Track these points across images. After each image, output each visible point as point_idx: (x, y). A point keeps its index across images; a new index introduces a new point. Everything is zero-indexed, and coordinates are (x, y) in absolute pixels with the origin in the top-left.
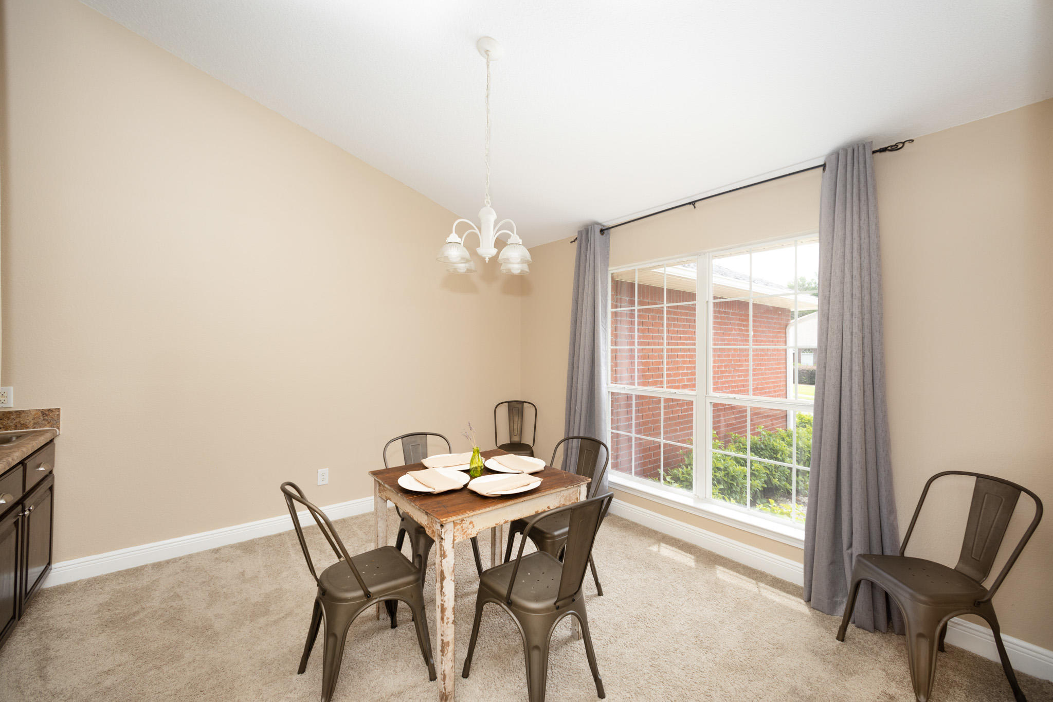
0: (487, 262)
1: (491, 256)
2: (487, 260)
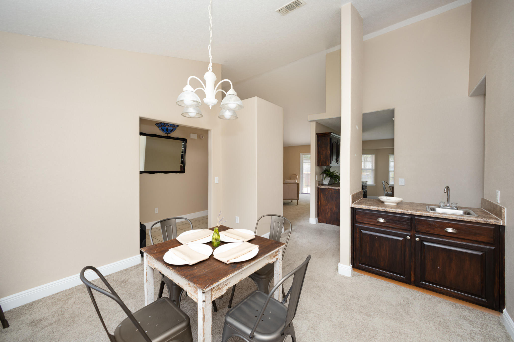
2: (211, 107)
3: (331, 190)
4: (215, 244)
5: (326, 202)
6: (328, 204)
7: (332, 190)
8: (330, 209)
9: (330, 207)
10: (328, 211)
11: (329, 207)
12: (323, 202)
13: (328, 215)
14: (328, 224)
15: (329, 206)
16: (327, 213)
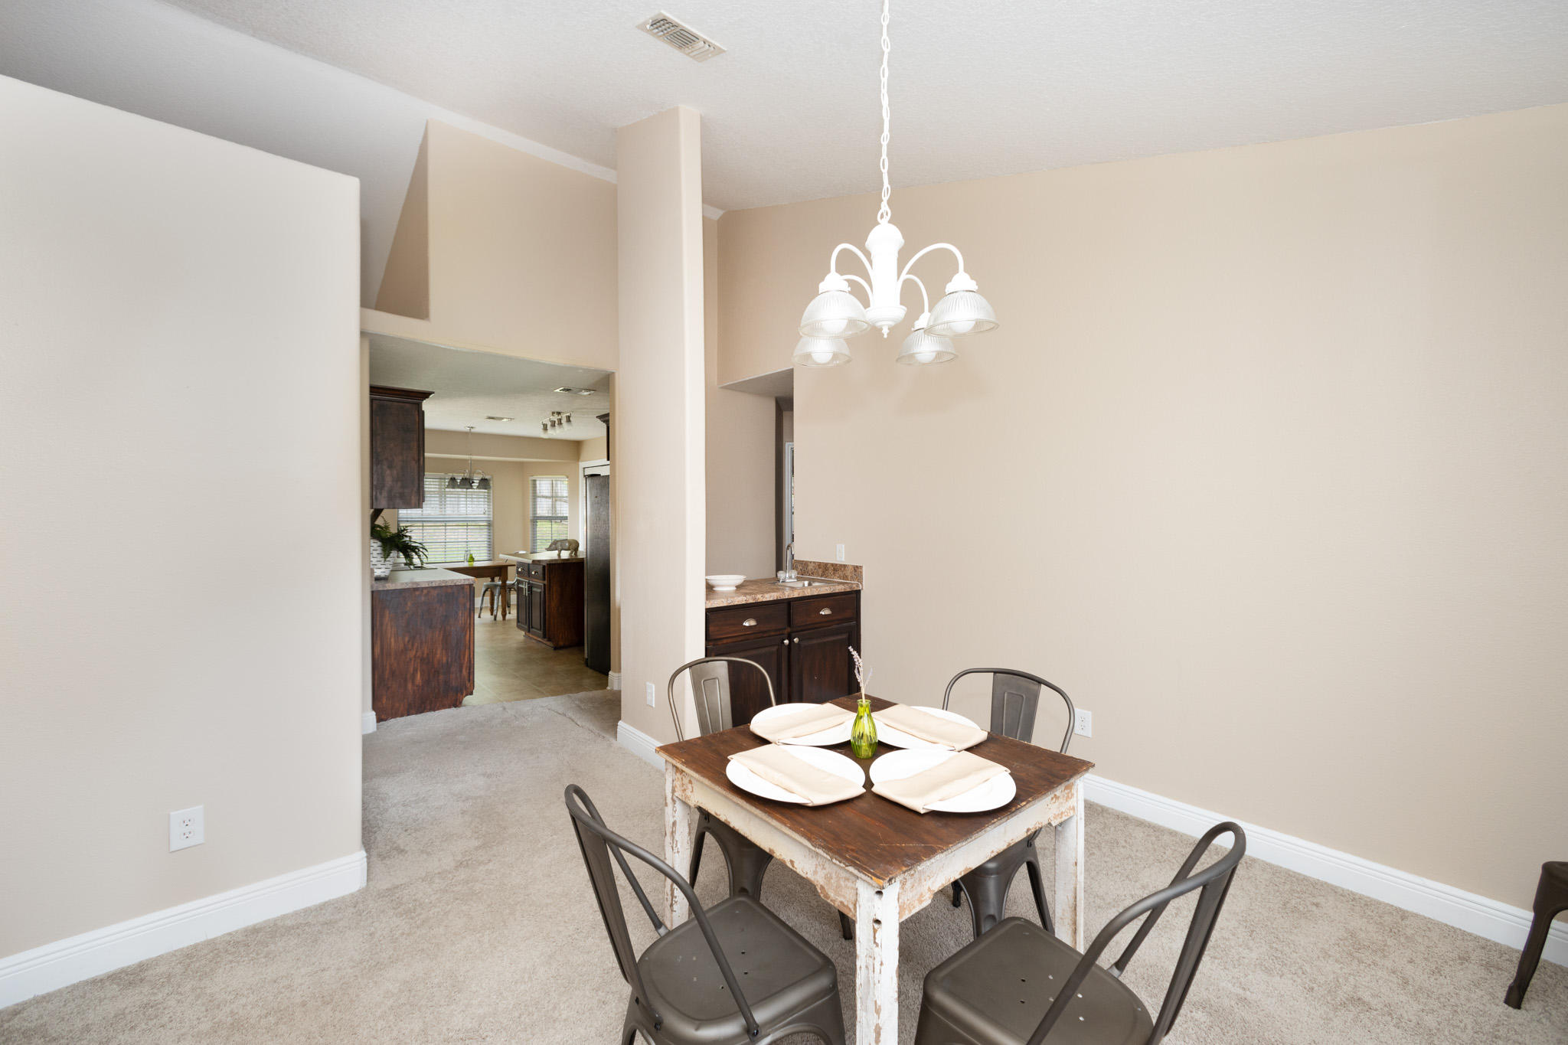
0: (885, 336)
1: (892, 323)
2: (885, 331)
3: (425, 591)
4: (865, 750)
5: (407, 639)
6: (413, 645)
7: (429, 592)
8: (422, 660)
9: (423, 653)
10: (415, 670)
11: (419, 654)
12: (393, 640)
13: (413, 682)
14: (417, 714)
15: (417, 652)
16: (409, 676)
